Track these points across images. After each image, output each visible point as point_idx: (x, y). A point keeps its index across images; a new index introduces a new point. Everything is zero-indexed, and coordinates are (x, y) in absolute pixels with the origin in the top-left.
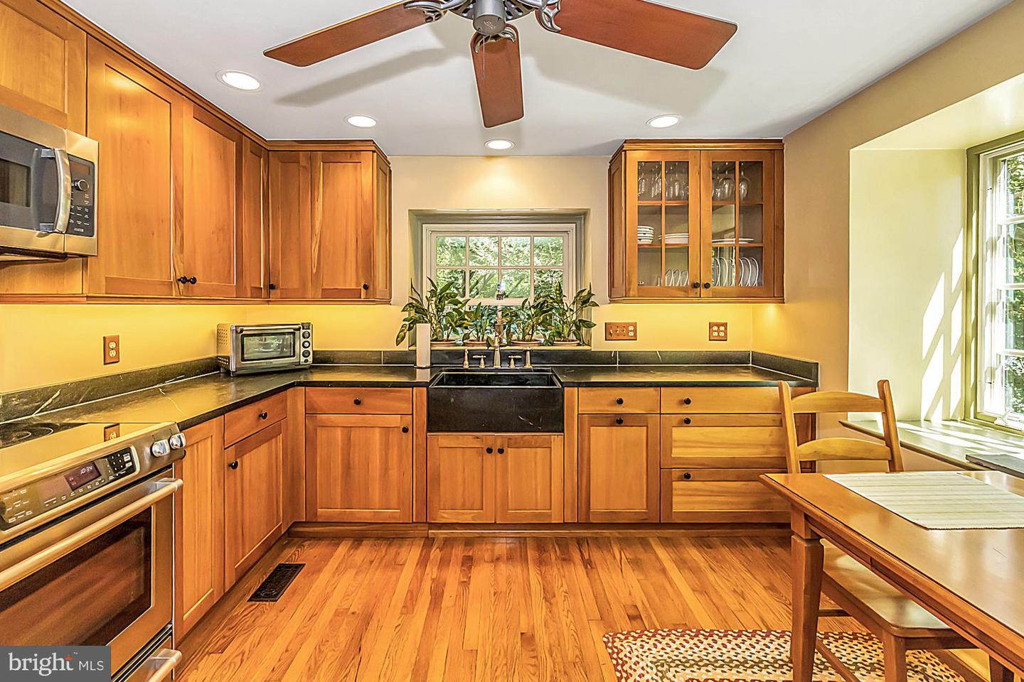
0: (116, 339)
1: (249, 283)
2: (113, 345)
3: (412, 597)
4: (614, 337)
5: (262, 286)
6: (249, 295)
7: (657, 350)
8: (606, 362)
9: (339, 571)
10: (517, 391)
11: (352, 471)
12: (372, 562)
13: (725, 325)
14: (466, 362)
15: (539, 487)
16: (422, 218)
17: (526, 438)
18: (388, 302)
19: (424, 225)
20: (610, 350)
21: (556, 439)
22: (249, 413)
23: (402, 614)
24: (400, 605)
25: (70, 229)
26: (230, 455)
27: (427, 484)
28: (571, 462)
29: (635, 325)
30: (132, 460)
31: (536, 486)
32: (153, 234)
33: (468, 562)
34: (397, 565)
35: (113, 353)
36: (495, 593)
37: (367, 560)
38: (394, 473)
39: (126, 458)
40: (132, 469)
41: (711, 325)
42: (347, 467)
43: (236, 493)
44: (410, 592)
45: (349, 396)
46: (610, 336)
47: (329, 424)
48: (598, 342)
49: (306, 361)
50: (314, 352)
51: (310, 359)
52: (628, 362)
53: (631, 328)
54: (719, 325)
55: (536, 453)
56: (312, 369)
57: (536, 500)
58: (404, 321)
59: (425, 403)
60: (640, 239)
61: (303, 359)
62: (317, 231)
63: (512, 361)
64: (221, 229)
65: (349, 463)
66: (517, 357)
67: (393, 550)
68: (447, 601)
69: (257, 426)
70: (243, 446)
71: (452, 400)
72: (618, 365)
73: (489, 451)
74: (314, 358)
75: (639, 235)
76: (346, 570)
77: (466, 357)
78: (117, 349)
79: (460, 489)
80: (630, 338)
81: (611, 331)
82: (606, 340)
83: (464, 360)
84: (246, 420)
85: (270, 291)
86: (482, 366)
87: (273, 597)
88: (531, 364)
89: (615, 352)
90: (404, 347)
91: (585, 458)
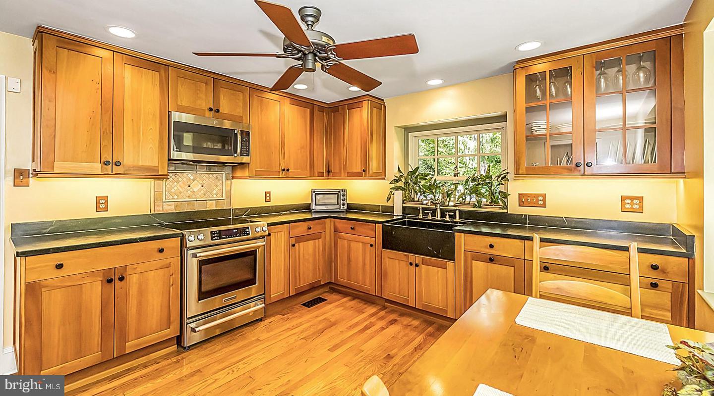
0: (269, 193)
1: (317, 170)
2: (268, 195)
3: (357, 324)
4: (525, 204)
5: (324, 171)
6: (317, 175)
7: (563, 216)
8: (518, 221)
9: (337, 306)
10: (427, 231)
11: (351, 263)
12: (352, 307)
13: (641, 199)
14: (421, 214)
15: (440, 292)
16: (408, 130)
17: (431, 260)
18: (384, 179)
19: (409, 134)
20: (522, 214)
21: (450, 264)
22: (304, 225)
23: (347, 328)
24: (349, 325)
25: (242, 154)
26: (293, 241)
27: (382, 275)
28: (460, 280)
29: (544, 196)
30: (249, 231)
31: (438, 291)
32: (272, 153)
33: (394, 322)
34: (361, 312)
35: (268, 198)
36: (393, 337)
37: (352, 306)
38: (368, 267)
39: (247, 230)
40: (249, 234)
41: (623, 199)
42: (349, 260)
43: (296, 257)
44: (357, 322)
45: (349, 224)
46: (522, 203)
47: (342, 238)
48: (513, 207)
49: (343, 208)
50: (347, 204)
51: (346, 207)
52: (536, 223)
53: (541, 198)
54: (632, 198)
55: (438, 272)
56: (347, 212)
57: (439, 300)
58: (391, 189)
59: (381, 233)
60: (536, 131)
61: (342, 207)
62: (346, 144)
63: (448, 216)
64: (302, 148)
65: (350, 259)
66: (450, 213)
67: (366, 306)
68: (369, 331)
69: (308, 232)
70: (300, 239)
71: (394, 233)
72: (527, 225)
73: (411, 264)
74: (347, 207)
75: (533, 128)
76: (341, 306)
77: (421, 211)
78: (270, 196)
79: (397, 285)
80: (540, 206)
81: (523, 200)
82: (519, 206)
83: (419, 213)
84: (301, 228)
85: (329, 173)
86: (430, 217)
87: (308, 306)
88: (460, 218)
89: (525, 215)
90: (390, 204)
91: (469, 279)
